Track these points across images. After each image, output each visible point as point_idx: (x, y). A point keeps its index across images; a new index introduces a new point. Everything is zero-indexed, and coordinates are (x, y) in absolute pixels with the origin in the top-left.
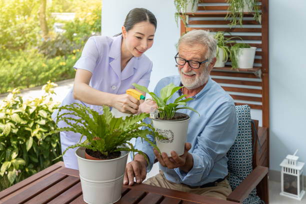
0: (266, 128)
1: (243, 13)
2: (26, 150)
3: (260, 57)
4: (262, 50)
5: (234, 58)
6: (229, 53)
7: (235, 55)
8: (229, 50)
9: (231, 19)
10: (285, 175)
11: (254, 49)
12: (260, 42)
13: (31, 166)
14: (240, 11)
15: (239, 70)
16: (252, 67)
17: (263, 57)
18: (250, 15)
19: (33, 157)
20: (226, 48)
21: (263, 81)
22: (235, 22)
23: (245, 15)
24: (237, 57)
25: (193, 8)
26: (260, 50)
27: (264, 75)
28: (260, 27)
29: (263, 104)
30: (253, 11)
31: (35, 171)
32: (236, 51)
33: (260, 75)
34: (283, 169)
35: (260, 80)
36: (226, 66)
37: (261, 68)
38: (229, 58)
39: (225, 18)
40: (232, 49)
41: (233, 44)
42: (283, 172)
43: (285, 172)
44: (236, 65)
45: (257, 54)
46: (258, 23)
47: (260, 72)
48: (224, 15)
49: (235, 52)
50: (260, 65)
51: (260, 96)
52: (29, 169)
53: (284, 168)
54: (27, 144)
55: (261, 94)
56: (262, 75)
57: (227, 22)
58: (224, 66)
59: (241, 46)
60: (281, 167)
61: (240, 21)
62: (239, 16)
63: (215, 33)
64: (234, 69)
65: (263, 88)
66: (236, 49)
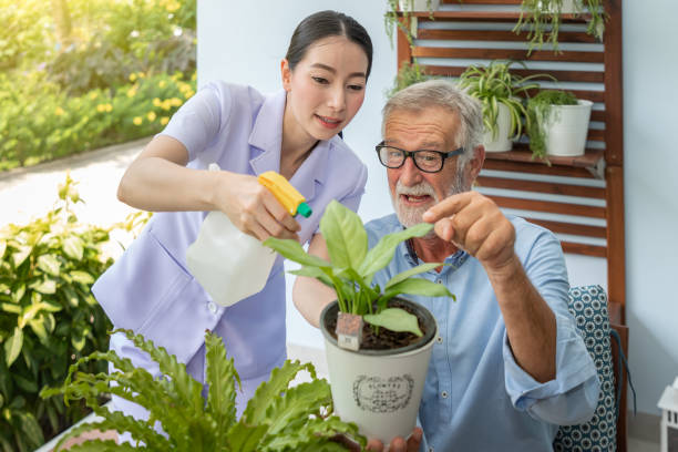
0: (618, 305)
1: (560, 14)
2: (5, 364)
3: (601, 126)
4: (607, 107)
5: (537, 130)
6: (522, 115)
7: (540, 121)
8: (523, 110)
9: (532, 27)
10: (670, 430)
11: (586, 104)
12: (600, 88)
13: (20, 401)
14: (552, 9)
15: (551, 161)
16: (581, 152)
17: (607, 126)
18: (579, 21)
19: (26, 377)
20: (515, 105)
21: (609, 184)
22: (541, 39)
23: (565, 20)
24: (543, 126)
25: (430, 2)
26: (601, 107)
27: (611, 170)
28: (600, 48)
29: (609, 242)
30: (585, 11)
31: (29, 415)
32: (543, 112)
33: (600, 171)
34: (665, 417)
35: (602, 184)
36: (517, 147)
37: (605, 153)
38: (524, 128)
39: (516, 28)
40: (529, 107)
41: (533, 93)
42: (665, 424)
43: (673, 424)
44: (542, 147)
45: (595, 116)
46: (591, 39)
47: (601, 164)
48: (514, 20)
49: (539, 114)
50: (601, 145)
51: (602, 223)
52: (12, 410)
53: (669, 413)
54: (7, 346)
55: (605, 217)
56: (606, 170)
57: (523, 36)
58: (509, 149)
59: (556, 99)
60: (661, 410)
61: (554, 36)
62: (549, 21)
63: (485, 64)
64: (538, 157)
65: (609, 204)
66: (543, 107)
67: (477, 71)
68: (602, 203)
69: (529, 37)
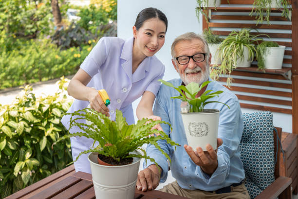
1: (270, 8)
2: (40, 150)
3: (290, 57)
4: (292, 49)
5: (261, 58)
6: (254, 52)
7: (262, 54)
8: (255, 49)
9: (258, 14)
11: (283, 48)
12: (290, 41)
13: (45, 167)
14: (267, 6)
15: (266, 71)
16: (281, 68)
17: (293, 57)
18: (279, 11)
19: (48, 157)
20: (251, 47)
21: (293, 82)
22: (262, 19)
23: (272, 11)
24: (264, 56)
25: (215, 3)
26: (290, 49)
27: (294, 76)
28: (290, 23)
29: (293, 108)
30: (282, 7)
31: (49, 172)
32: (263, 50)
33: (290, 77)
35: (290, 82)
36: (252, 66)
37: (291, 69)
38: (255, 58)
39: (250, 14)
40: (258, 48)
41: (260, 42)
44: (263, 65)
45: (286, 53)
46: (287, 20)
47: (290, 73)
48: (249, 11)
49: (261, 51)
50: (290, 66)
51: (290, 99)
52: (43, 169)
54: (40, 143)
55: (291, 97)
56: (292, 77)
57: (253, 18)
58: (249, 66)
59: (269, 45)
61: (268, 18)
62: (265, 11)
63: (239, 30)
64: (260, 69)
65: (293, 91)
66: (263, 48)
67: (235, 33)
68: (290, 91)
69: (256, 18)
